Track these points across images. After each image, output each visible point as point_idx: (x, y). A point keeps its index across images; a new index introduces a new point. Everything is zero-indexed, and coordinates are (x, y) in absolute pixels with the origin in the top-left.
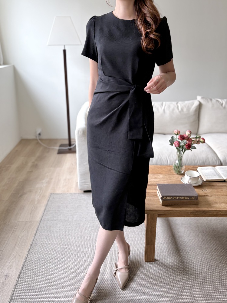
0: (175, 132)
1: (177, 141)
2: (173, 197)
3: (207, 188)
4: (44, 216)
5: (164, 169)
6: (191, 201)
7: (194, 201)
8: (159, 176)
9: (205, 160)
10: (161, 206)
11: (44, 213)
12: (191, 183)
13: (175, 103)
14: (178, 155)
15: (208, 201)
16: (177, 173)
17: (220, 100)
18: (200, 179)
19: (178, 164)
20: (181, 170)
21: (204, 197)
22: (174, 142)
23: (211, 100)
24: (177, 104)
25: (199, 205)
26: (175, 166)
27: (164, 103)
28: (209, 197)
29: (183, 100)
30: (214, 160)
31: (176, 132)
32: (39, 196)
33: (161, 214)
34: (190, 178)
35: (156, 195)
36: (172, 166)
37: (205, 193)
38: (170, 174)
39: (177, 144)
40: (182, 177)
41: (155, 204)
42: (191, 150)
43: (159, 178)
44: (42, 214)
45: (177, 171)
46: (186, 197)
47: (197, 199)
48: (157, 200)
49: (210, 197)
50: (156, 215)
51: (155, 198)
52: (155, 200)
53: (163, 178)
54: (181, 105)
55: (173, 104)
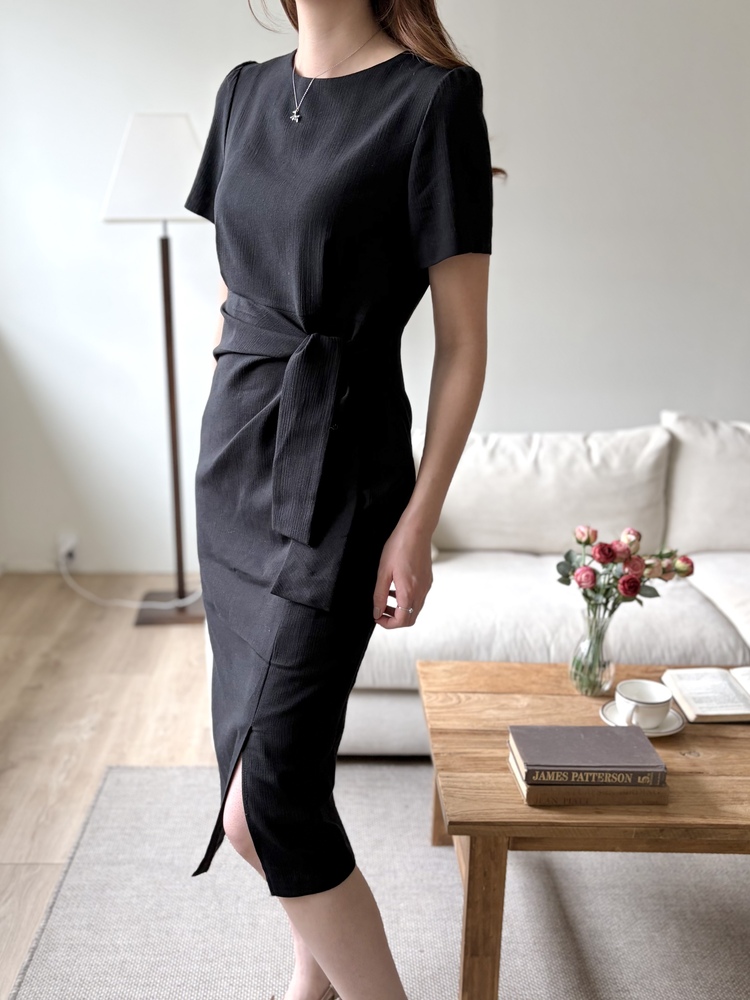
0: (579, 535)
1: (585, 566)
2: (570, 773)
3: (701, 746)
4: (81, 849)
5: (534, 678)
6: (638, 789)
7: (650, 789)
8: (518, 700)
9: (690, 649)
10: (524, 806)
11: (81, 837)
12: (637, 723)
13: (577, 438)
14: (589, 620)
15: (705, 793)
16: (584, 689)
18: (671, 713)
19: (591, 656)
20: (599, 679)
21: (690, 778)
22: (574, 571)
23: (714, 426)
24: (585, 439)
25: (671, 806)
26: (578, 665)
27: (536, 437)
28: (709, 778)
29: (610, 427)
30: (725, 648)
31: (583, 534)
32: (63, 776)
33: (523, 838)
34: (636, 708)
35: (507, 769)
36: (566, 667)
37: (694, 765)
38: (559, 694)
39: (587, 576)
40: (604, 706)
41: (500, 801)
42: (640, 602)
43: (517, 709)
44: (74, 840)
45: (585, 683)
46: (618, 773)
47: (663, 783)
48: (508, 784)
49: (714, 778)
50: (506, 840)
51: (502, 777)
52: (500, 786)
53: (533, 708)
54: (599, 442)
55: (570, 442)
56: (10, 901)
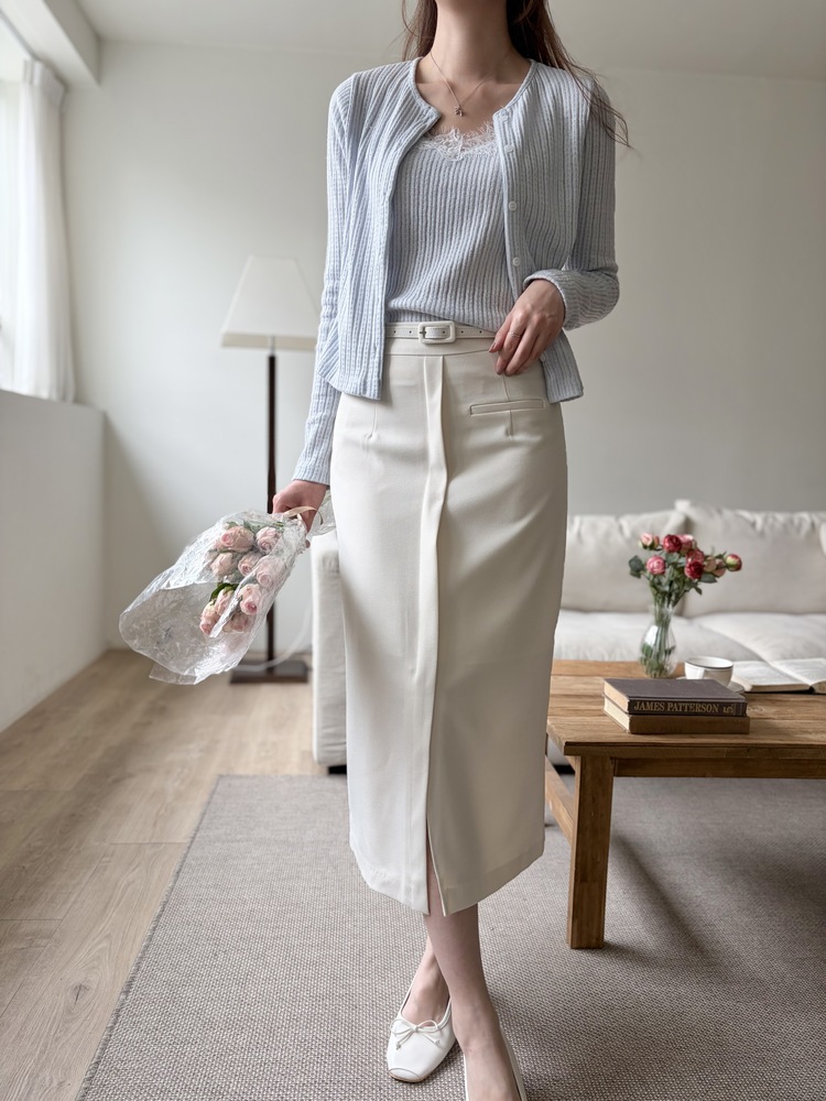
0: (644, 540)
2: (666, 703)
3: (762, 705)
4: (200, 831)
5: (607, 668)
7: (735, 719)
10: (628, 735)
11: (200, 823)
14: (656, 613)
15: (776, 728)
16: (653, 672)
17: (746, 514)
20: (664, 664)
23: (720, 512)
24: (617, 518)
25: (752, 735)
26: (646, 650)
28: (776, 721)
29: (638, 511)
31: (648, 539)
33: (629, 760)
34: (706, 672)
35: (605, 715)
37: (763, 714)
39: (658, 563)
41: (605, 731)
44: (194, 826)
45: (655, 666)
47: (744, 713)
48: (606, 723)
49: (779, 721)
50: (612, 767)
51: (601, 719)
52: (602, 724)
54: (628, 523)
55: (604, 523)
56: (137, 870)
